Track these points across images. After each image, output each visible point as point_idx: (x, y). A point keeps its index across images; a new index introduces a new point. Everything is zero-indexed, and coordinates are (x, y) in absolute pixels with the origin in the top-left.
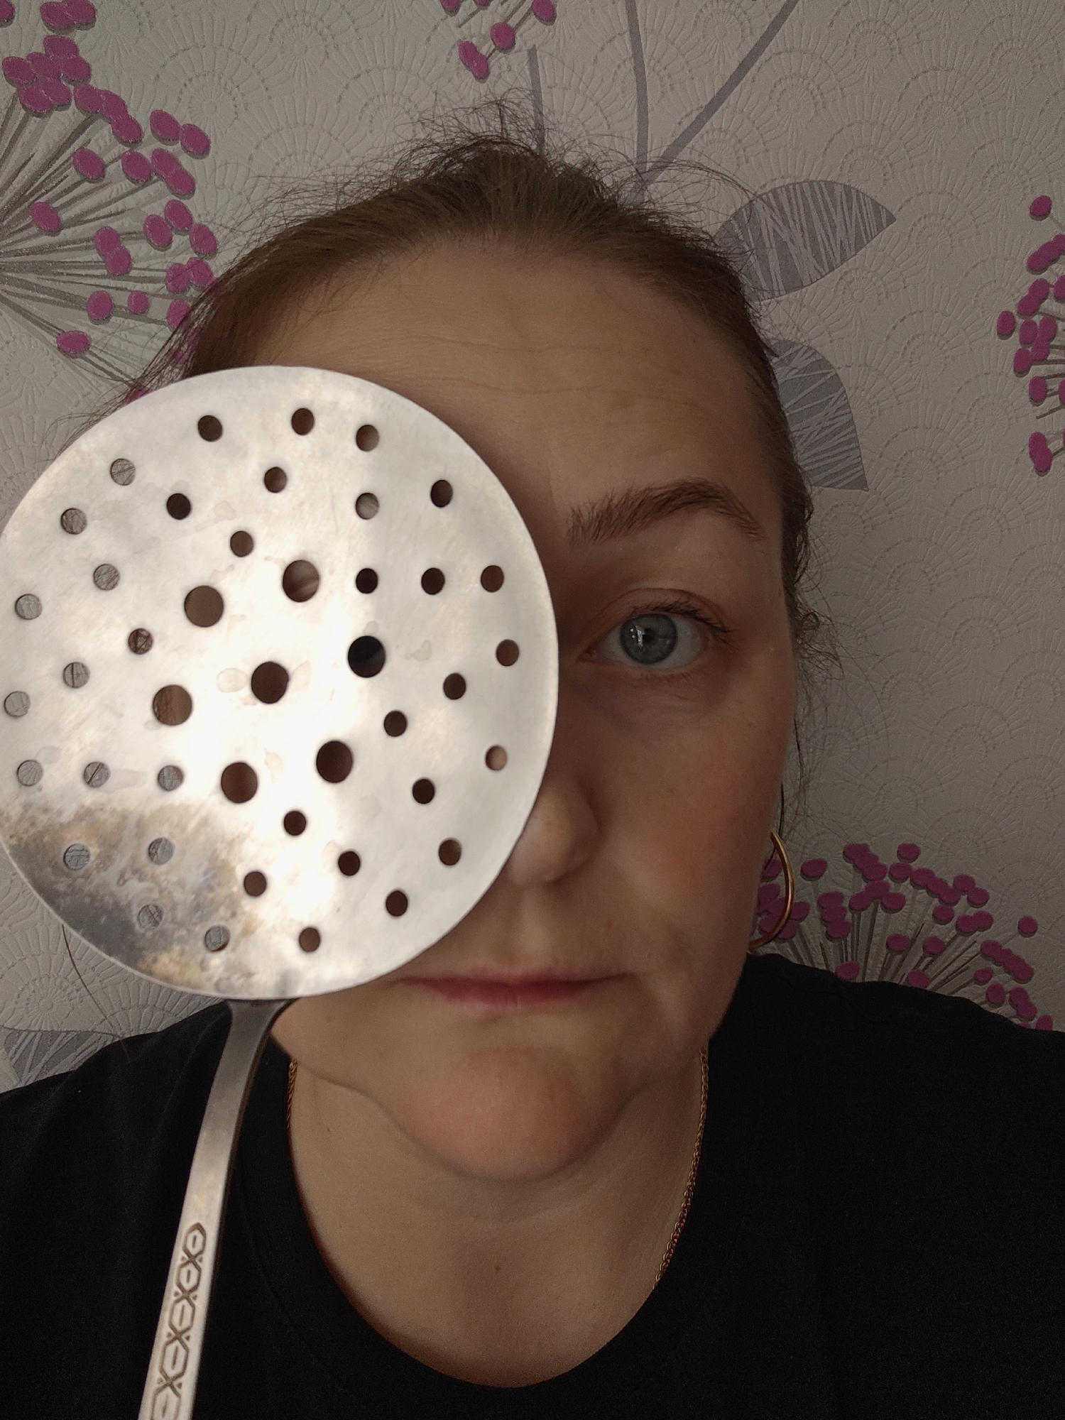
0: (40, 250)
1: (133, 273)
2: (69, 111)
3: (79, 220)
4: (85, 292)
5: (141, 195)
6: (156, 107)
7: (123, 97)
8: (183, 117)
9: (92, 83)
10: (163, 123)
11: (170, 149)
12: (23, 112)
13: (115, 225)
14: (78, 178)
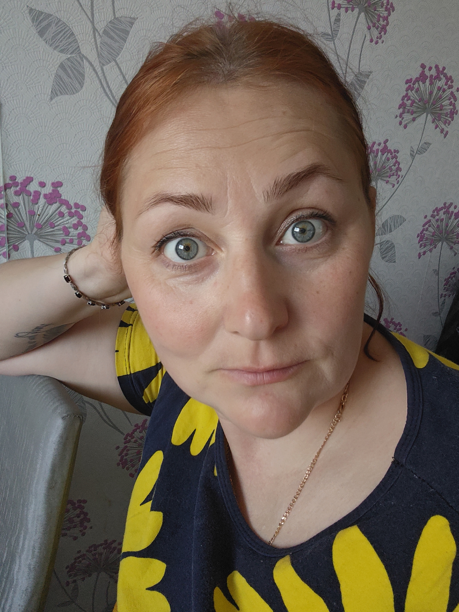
0: (51, 231)
1: (70, 235)
2: (57, 204)
3: (58, 225)
4: (60, 240)
5: (72, 219)
6: (75, 202)
7: (68, 200)
8: (80, 203)
9: (62, 198)
10: (77, 205)
11: (78, 210)
12: (47, 205)
13: (66, 226)
14: (59, 217)
